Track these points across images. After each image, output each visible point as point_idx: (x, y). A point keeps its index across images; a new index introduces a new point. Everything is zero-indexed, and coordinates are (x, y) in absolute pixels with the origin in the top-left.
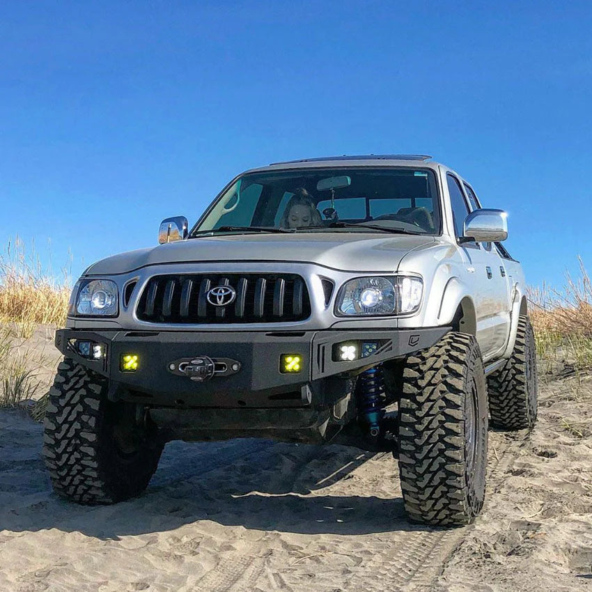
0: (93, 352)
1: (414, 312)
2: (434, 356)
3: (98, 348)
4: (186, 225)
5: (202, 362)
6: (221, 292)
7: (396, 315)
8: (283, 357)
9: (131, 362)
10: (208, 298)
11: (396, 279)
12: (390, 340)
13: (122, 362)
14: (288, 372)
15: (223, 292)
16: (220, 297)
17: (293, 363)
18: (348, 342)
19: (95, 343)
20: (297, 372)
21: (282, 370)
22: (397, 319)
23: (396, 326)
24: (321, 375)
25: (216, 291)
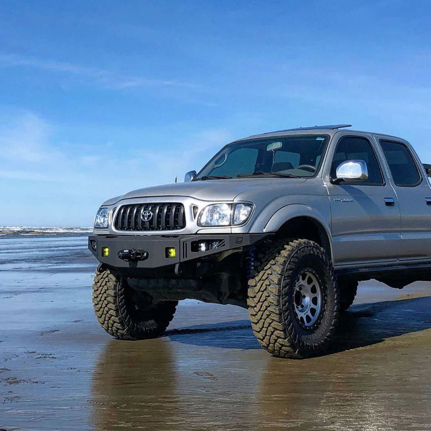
1: (242, 224)
5: (128, 251)
7: (230, 226)
10: (142, 217)
11: (232, 205)
12: (224, 240)
14: (171, 257)
15: (148, 213)
22: (231, 228)
23: (230, 232)
24: (186, 259)
25: (145, 213)
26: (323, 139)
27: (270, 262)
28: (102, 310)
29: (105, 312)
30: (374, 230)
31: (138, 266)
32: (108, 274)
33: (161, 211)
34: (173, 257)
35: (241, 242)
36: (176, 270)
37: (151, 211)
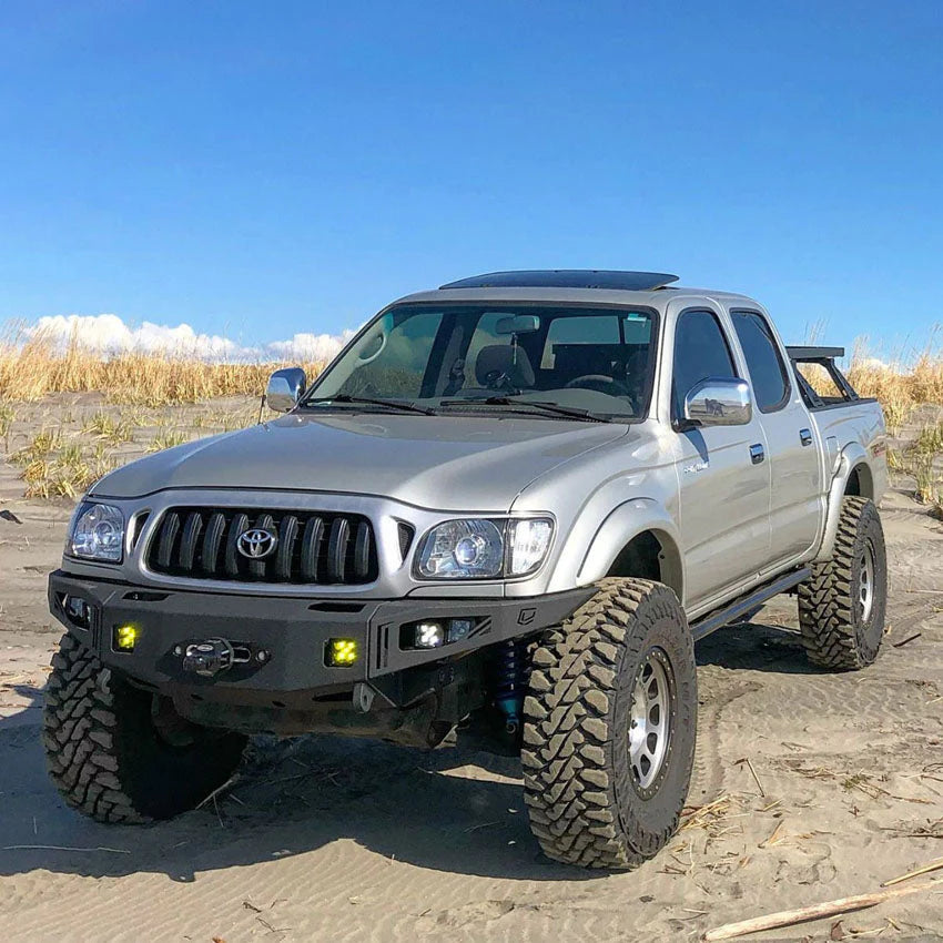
1: (532, 573)
2: (579, 630)
5: (211, 648)
6: (256, 538)
7: (503, 578)
9: (129, 637)
10: (239, 547)
11: (506, 523)
12: (488, 617)
13: (117, 637)
14: (337, 664)
15: (259, 536)
16: (255, 545)
17: (345, 651)
18: (430, 621)
20: (350, 665)
21: (328, 661)
22: (505, 583)
23: (502, 595)
24: (383, 671)
25: (250, 536)
33: (303, 531)
34: (346, 664)
35: (530, 620)
36: (357, 700)
37: (270, 530)
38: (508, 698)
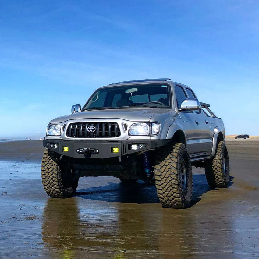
0: (54, 146)
1: (157, 134)
3: (56, 145)
4: (80, 107)
8: (112, 148)
9: (66, 149)
10: (88, 130)
11: (149, 124)
12: (148, 143)
14: (114, 153)
15: (92, 128)
17: (116, 150)
18: (134, 144)
19: (54, 144)
20: (117, 153)
21: (112, 152)
22: (150, 136)
23: (150, 139)
24: (125, 154)
26: (166, 87)
27: (169, 156)
28: (48, 181)
29: (50, 183)
30: (196, 137)
31: (91, 158)
32: (52, 161)
33: (100, 126)
36: (120, 160)
38: (147, 169)
